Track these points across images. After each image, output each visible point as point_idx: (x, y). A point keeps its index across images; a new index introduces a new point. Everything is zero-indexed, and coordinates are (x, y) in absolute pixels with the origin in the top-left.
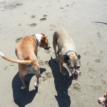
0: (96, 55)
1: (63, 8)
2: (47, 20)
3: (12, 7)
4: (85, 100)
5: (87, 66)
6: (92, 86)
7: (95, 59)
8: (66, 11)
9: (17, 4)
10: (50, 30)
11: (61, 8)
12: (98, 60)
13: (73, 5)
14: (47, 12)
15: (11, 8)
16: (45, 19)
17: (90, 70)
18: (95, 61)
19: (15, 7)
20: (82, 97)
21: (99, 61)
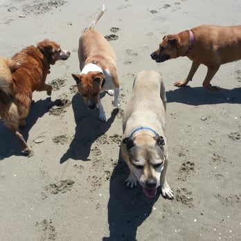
0: (230, 123)
1: (156, 12)
2: (119, 38)
3: (41, 8)
4: (202, 228)
5: (210, 148)
6: (219, 195)
7: (229, 132)
8: (164, 19)
9: (51, 3)
10: (126, 63)
11: (152, 12)
12: (236, 136)
13: (179, 3)
14: (120, 20)
15: (39, 11)
16: (114, 36)
17: (216, 158)
18: (227, 137)
19: (46, 8)
20: (195, 220)
21: (237, 138)
